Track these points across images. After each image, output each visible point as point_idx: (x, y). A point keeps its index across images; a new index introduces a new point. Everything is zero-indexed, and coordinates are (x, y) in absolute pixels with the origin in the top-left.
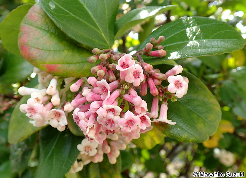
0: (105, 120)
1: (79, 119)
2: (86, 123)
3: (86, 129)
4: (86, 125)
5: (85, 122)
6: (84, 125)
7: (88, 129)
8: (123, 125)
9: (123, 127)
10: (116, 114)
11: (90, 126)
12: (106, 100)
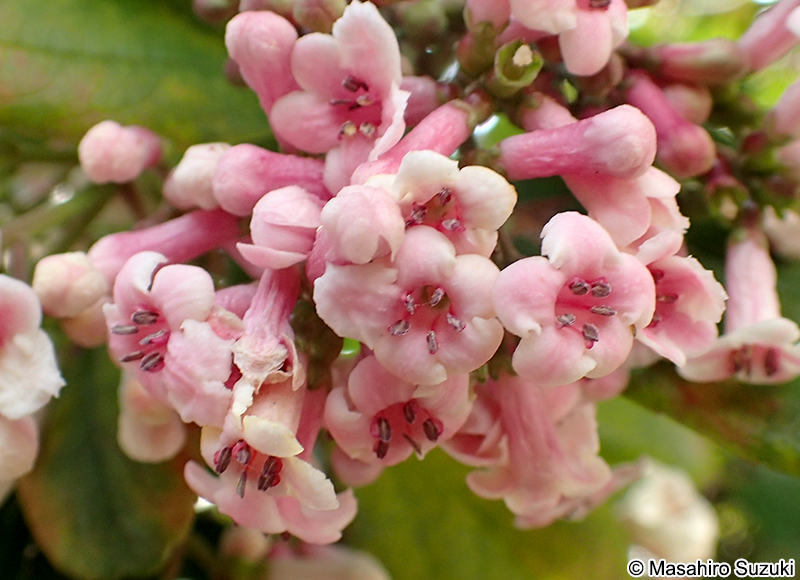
0: (386, 288)
1: (164, 321)
2: (225, 347)
3: (227, 392)
4: (226, 356)
5: (217, 340)
6: (208, 362)
7: (244, 393)
8: (541, 306)
9: (536, 327)
10: (469, 237)
11: (258, 365)
12: (382, 157)
